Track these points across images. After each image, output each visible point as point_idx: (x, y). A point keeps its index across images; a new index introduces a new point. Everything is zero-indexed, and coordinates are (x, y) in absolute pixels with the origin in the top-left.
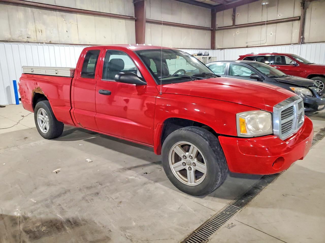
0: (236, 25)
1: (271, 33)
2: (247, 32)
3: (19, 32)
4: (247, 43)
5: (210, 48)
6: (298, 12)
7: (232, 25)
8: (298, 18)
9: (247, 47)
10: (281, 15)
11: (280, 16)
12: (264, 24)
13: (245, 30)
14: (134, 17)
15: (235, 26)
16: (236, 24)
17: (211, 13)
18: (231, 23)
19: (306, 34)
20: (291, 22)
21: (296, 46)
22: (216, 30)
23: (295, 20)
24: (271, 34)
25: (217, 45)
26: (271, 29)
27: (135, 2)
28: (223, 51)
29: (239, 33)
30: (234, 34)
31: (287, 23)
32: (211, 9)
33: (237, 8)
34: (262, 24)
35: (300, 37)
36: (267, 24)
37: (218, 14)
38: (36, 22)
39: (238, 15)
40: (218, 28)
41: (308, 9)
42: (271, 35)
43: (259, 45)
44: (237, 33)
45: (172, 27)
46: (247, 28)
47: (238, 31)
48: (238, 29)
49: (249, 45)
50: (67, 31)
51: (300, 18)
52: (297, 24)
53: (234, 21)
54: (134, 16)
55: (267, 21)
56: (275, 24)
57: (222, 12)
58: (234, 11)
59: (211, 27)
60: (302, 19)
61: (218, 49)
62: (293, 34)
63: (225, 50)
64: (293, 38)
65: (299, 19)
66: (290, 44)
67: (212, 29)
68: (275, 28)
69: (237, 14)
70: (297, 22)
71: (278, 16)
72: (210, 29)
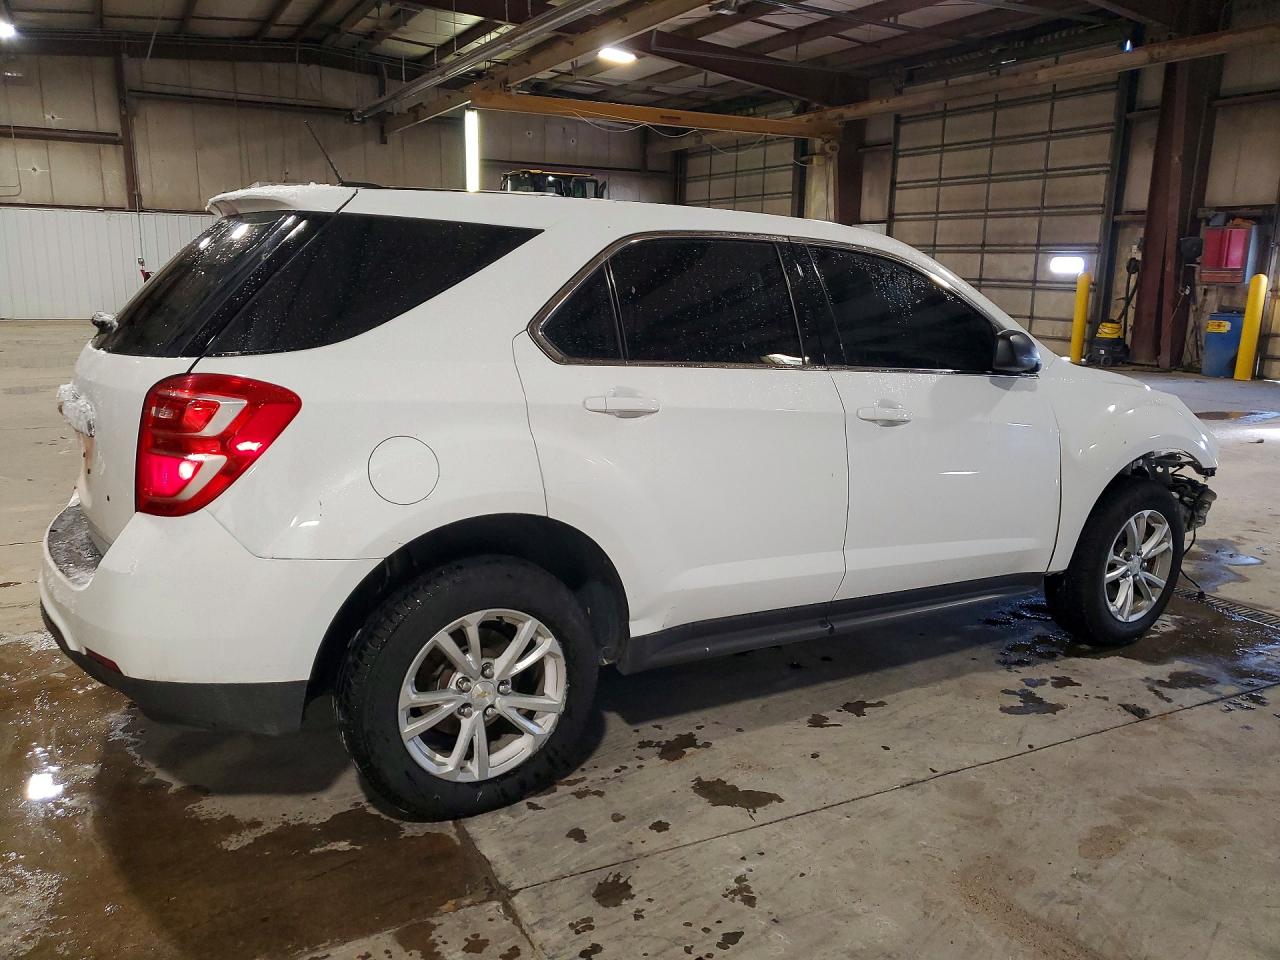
1: (34, 165)
6: (108, 122)
8: (114, 137)
10: (57, 118)
11: (52, 120)
12: (7, 135)
19: (144, 187)
20: (91, 146)
21: (123, 215)
23: (104, 142)
24: (34, 169)
31: (83, 145)
35: (128, 191)
36: (18, 136)
41: (135, 119)
42: (34, 173)
51: (120, 139)
52: (113, 158)
55: (15, 127)
56: (44, 142)
60: (123, 142)
62: (107, 181)
64: (109, 193)
65: (115, 141)
68: (44, 152)
70: (111, 148)
71: (48, 117)
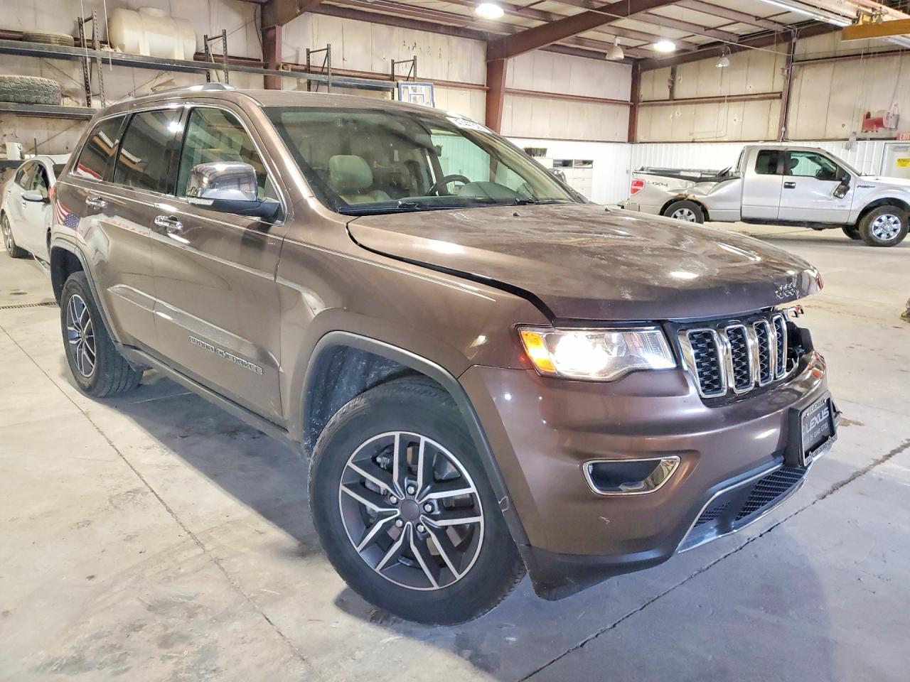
0: (675, 100)
1: (736, 118)
2: (694, 113)
4: (693, 134)
5: (627, 140)
6: (779, 85)
7: (668, 98)
8: (779, 95)
9: (693, 142)
10: (752, 87)
11: (750, 89)
12: (724, 101)
13: (691, 109)
15: (673, 100)
16: (675, 98)
17: (633, 73)
18: (665, 94)
19: (791, 124)
20: (768, 101)
22: (639, 106)
23: (774, 98)
24: (735, 120)
25: (640, 135)
26: (734, 110)
27: (488, 60)
28: (648, 146)
29: (679, 115)
30: (671, 116)
31: (761, 102)
32: (631, 66)
34: (719, 100)
35: (780, 128)
36: (728, 101)
37: (644, 75)
39: (680, 80)
40: (643, 102)
41: (794, 80)
42: (734, 122)
43: (715, 140)
44: (676, 114)
45: (551, 101)
46: (694, 106)
47: (679, 111)
48: (679, 107)
49: (698, 138)
51: (781, 95)
52: (777, 105)
53: (672, 90)
54: (485, 84)
55: (729, 96)
56: (743, 102)
57: (652, 72)
58: (673, 73)
59: (629, 99)
60: (784, 98)
61: (641, 143)
62: (771, 123)
63: (654, 145)
64: (771, 131)
65: (781, 97)
67: (632, 103)
68: (742, 108)
69: (678, 78)
70: (777, 101)
71: (748, 87)
72: (628, 105)
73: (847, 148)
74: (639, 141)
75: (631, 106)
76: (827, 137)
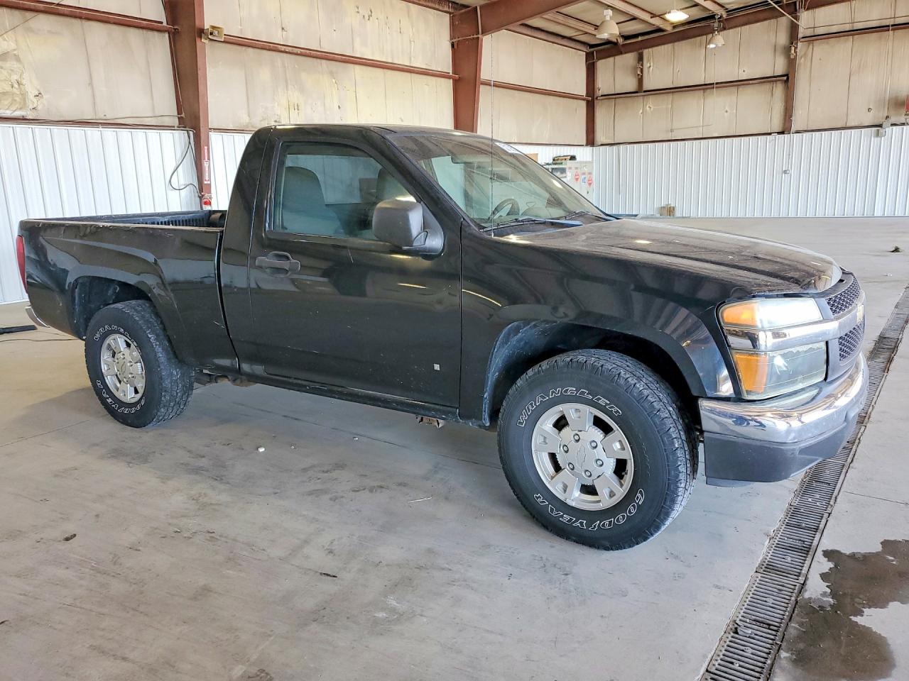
0: (646, 91)
1: (727, 108)
2: (670, 106)
3: (263, 110)
4: (672, 131)
5: (584, 143)
6: (780, 67)
7: (636, 89)
8: (785, 78)
9: (673, 140)
10: (746, 72)
11: (744, 74)
12: (712, 89)
13: (665, 102)
14: (451, 74)
15: (640, 91)
16: (645, 88)
17: (586, 62)
18: (632, 85)
19: (801, 113)
20: (767, 87)
22: (597, 101)
23: (776, 82)
24: (727, 112)
25: (600, 137)
26: (725, 99)
27: (454, 40)
28: (615, 147)
29: (652, 109)
30: (641, 111)
31: (762, 87)
32: (585, 53)
33: (647, 53)
34: (705, 87)
35: (787, 117)
36: (718, 89)
37: (600, 64)
38: (290, 87)
39: (650, 67)
40: (602, 96)
41: (802, 60)
42: (726, 114)
43: (701, 136)
44: (648, 108)
46: (670, 97)
47: (651, 104)
48: (651, 99)
49: (679, 135)
50: (339, 107)
51: (788, 78)
53: (640, 81)
54: (451, 71)
55: (717, 83)
56: (734, 89)
58: (640, 59)
59: (584, 94)
60: (791, 81)
61: (602, 145)
62: (774, 112)
63: (621, 146)
64: (774, 120)
65: (786, 81)
66: (770, 134)
67: (589, 98)
68: (734, 98)
69: (646, 65)
70: (781, 86)
71: (741, 71)
72: (584, 100)
73: (878, 135)
74: (600, 144)
75: (588, 102)
76: (849, 124)
